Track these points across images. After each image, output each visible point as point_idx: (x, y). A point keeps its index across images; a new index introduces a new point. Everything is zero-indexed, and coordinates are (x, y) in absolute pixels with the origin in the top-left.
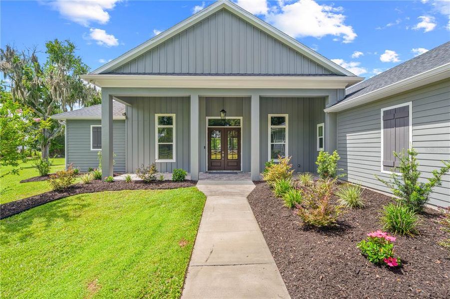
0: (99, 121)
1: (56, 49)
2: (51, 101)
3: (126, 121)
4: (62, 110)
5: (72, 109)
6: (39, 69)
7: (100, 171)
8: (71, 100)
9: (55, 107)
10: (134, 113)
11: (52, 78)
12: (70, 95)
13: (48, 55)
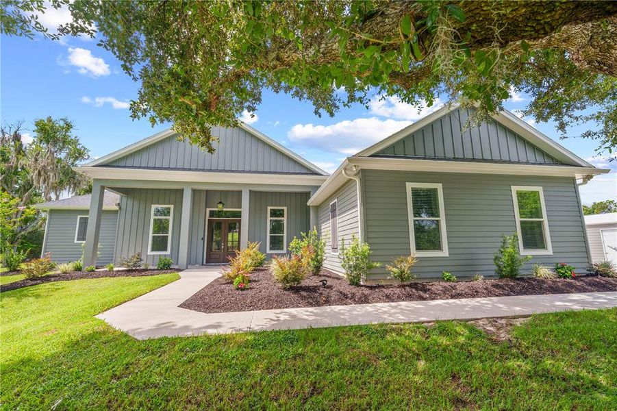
0: (87, 212)
1: (48, 128)
2: (31, 188)
3: (119, 212)
4: (44, 199)
5: (57, 198)
6: (21, 149)
7: (82, 263)
8: (58, 187)
9: (35, 195)
10: (129, 203)
11: (36, 160)
12: (58, 181)
13: (36, 134)
